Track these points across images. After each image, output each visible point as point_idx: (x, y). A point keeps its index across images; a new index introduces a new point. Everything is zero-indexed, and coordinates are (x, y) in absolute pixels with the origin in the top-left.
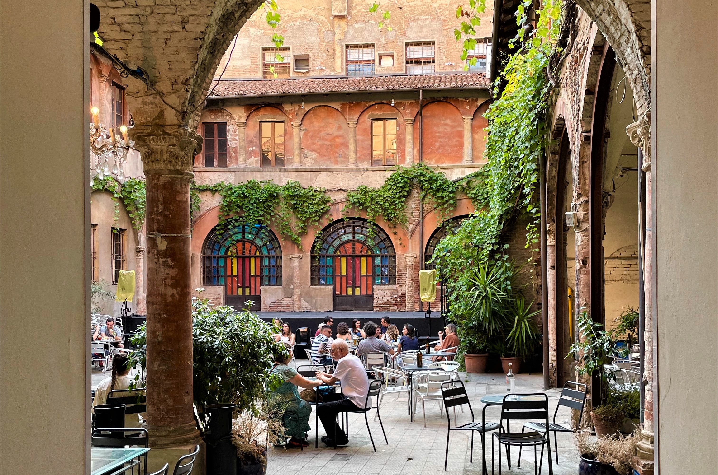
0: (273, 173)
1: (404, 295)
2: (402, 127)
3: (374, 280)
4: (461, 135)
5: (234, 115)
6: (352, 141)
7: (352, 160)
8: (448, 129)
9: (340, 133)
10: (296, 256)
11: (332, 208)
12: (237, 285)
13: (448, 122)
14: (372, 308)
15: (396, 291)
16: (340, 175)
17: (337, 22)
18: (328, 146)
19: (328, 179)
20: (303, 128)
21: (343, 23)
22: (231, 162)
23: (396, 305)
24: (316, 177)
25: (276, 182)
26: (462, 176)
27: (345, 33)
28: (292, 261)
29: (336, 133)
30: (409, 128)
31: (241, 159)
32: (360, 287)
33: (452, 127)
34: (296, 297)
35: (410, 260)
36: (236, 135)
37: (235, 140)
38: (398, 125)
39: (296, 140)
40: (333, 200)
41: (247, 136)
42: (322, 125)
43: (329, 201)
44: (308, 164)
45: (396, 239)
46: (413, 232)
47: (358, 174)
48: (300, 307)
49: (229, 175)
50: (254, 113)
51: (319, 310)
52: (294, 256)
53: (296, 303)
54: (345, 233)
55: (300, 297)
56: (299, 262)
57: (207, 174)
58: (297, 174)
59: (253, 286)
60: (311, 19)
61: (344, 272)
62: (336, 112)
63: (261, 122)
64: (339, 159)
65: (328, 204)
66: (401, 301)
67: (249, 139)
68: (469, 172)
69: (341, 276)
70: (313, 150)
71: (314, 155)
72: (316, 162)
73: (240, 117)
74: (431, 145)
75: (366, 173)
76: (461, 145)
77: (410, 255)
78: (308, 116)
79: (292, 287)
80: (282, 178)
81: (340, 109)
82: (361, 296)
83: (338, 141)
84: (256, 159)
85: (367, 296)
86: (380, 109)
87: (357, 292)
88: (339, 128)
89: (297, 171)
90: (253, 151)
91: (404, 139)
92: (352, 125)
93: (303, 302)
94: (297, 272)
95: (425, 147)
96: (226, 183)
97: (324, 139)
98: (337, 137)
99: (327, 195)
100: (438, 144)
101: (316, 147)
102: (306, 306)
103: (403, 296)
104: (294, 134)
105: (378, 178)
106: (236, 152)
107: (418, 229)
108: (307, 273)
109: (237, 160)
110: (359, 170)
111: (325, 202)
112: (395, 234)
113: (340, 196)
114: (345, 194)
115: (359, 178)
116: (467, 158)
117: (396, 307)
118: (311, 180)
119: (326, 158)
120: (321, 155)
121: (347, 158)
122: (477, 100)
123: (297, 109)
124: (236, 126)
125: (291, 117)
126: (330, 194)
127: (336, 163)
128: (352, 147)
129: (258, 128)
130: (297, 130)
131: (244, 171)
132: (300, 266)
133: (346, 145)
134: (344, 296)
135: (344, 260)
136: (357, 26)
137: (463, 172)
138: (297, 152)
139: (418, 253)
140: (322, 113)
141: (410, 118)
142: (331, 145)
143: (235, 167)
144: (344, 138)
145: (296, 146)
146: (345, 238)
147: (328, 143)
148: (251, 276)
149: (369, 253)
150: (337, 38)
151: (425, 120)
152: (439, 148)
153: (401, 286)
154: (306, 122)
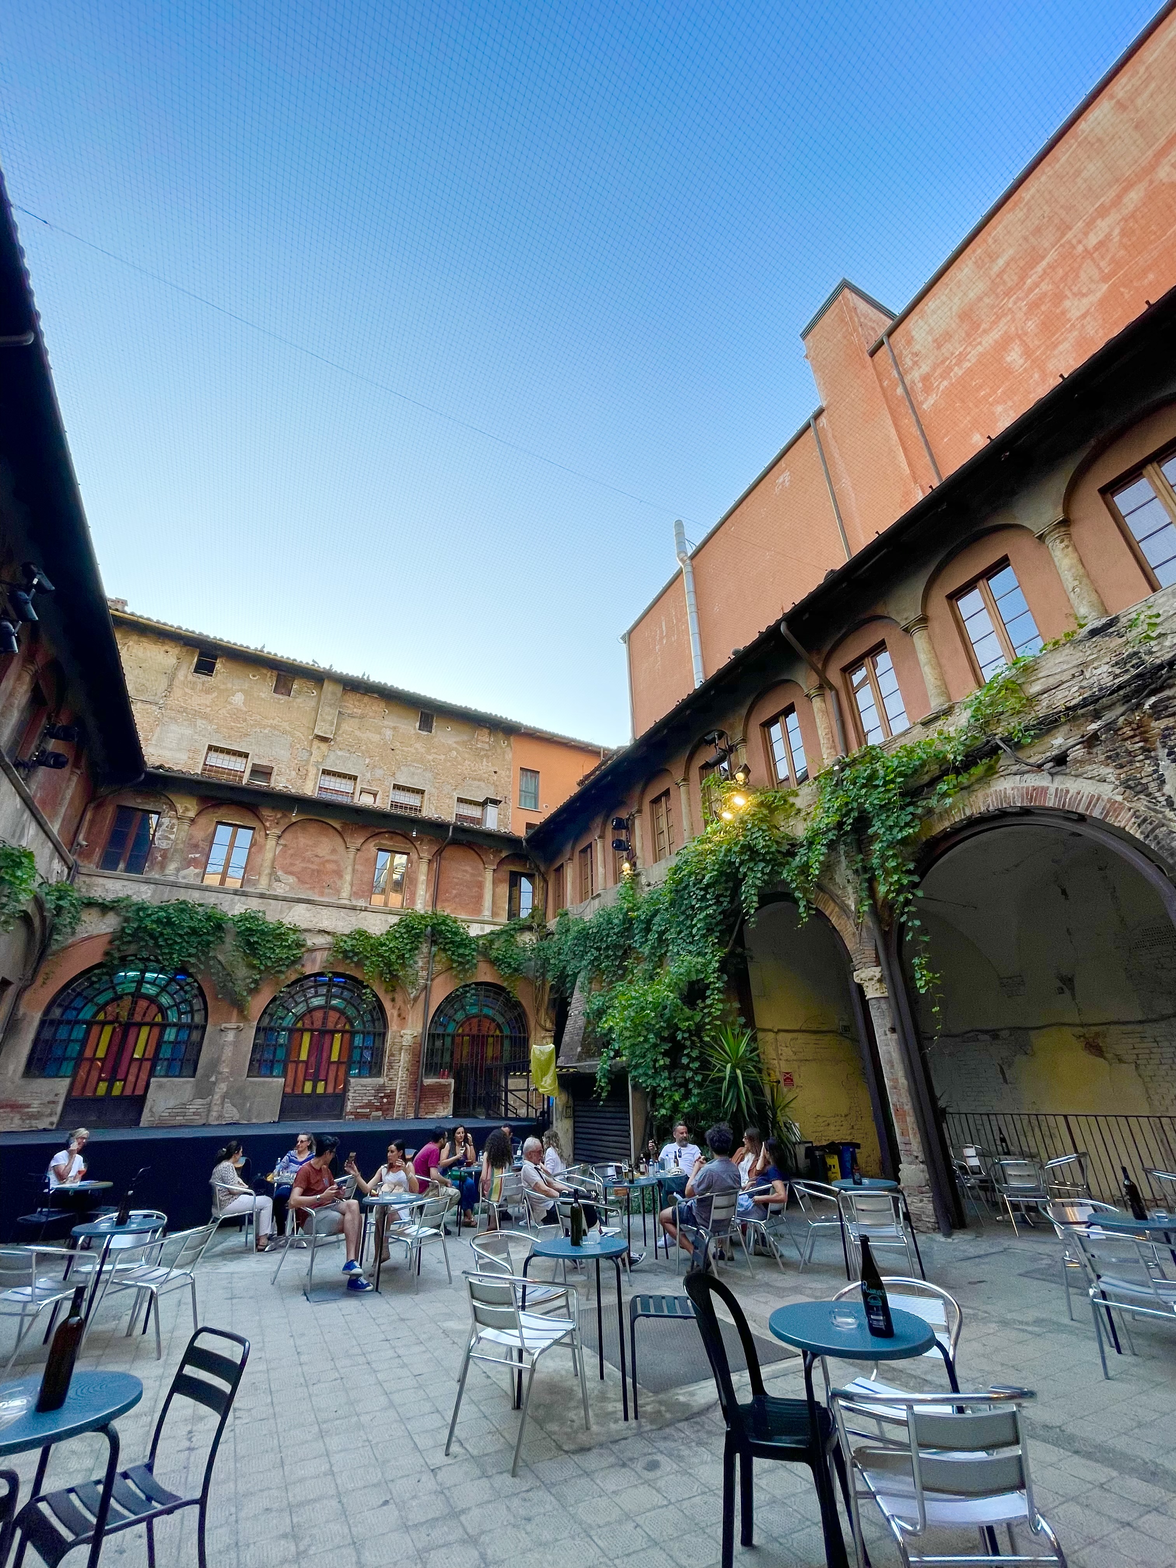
0: (221, 895)
1: (393, 1092)
2: (415, 864)
3: (349, 1069)
4: (480, 886)
5: (178, 806)
6: (350, 869)
7: (345, 894)
8: (468, 877)
9: (334, 857)
10: (233, 1025)
11: (306, 955)
12: (100, 1076)
13: (468, 868)
14: (339, 1116)
15: (382, 1087)
16: (325, 911)
17: (316, 743)
18: (313, 870)
19: (308, 915)
20: (282, 841)
21: (324, 746)
22: (151, 868)
23: (380, 1110)
24: (290, 909)
25: (225, 907)
26: (481, 933)
27: (324, 757)
28: (223, 1034)
29: (328, 857)
30: (424, 867)
31: (172, 867)
32: (326, 1080)
33: (472, 875)
34: (216, 1097)
35: (407, 1040)
36: (173, 833)
37: (169, 839)
38: (409, 861)
39: (269, 856)
40: (309, 943)
41: (191, 837)
42: (310, 843)
43: (303, 946)
44: (280, 890)
45: (394, 1007)
46: (416, 999)
47: (351, 913)
48: (220, 1116)
49: (144, 888)
50: (211, 810)
51: (254, 1121)
52: (228, 1025)
53: (215, 1108)
54: (316, 995)
55: (224, 1097)
56: (236, 1036)
57: (101, 881)
58: (260, 900)
59: (131, 1078)
60: (284, 732)
61: (304, 1056)
62: (331, 830)
63: (220, 823)
64: (327, 891)
65: (303, 949)
66: (389, 1103)
67: (194, 841)
68: (488, 929)
69: (297, 1062)
70: (291, 873)
71: (291, 879)
72: (292, 888)
73: (187, 809)
74: (447, 891)
75: (363, 913)
76: (480, 898)
77: (408, 1032)
78: (293, 828)
79: (213, 1079)
80: (235, 904)
81: (339, 829)
82: (324, 1095)
83: (330, 867)
84: (197, 871)
85: (335, 1095)
86: (391, 839)
87: (320, 1089)
88: (334, 851)
89: (262, 896)
90: (195, 858)
91: (416, 879)
92: (352, 850)
93: (228, 1105)
94: (228, 1052)
95: (440, 893)
96: (135, 899)
97: (309, 861)
98: (328, 861)
99: (302, 937)
100: (454, 892)
101: (294, 869)
102: (231, 1113)
103: (391, 1096)
104: (268, 847)
105: (378, 922)
106: (164, 857)
107: (423, 996)
108: (245, 1056)
109: (163, 867)
110: (354, 908)
111: (299, 945)
112: (393, 1000)
113: (321, 940)
114: (329, 939)
115: (353, 919)
116: (487, 913)
117: (380, 1113)
118: (281, 912)
119: (308, 886)
120: (301, 881)
121: (338, 892)
122: (501, 852)
123: (279, 816)
124: (175, 821)
125: (268, 824)
126: (307, 936)
127: (322, 894)
128: (348, 877)
129: (212, 828)
130: (274, 843)
131: (174, 885)
132: (236, 1044)
133: (339, 874)
134: (298, 1096)
135: (307, 1038)
136: (340, 753)
137: (482, 929)
138: (267, 871)
139: (420, 1030)
140: (313, 829)
141: (426, 855)
142: (318, 871)
143: (157, 876)
144: (339, 866)
145: (267, 864)
146: (317, 1002)
147: (315, 867)
148: (132, 1059)
149: (347, 1027)
150: (313, 759)
151: (443, 862)
152: (455, 896)
153: (391, 1079)
154: (287, 835)
